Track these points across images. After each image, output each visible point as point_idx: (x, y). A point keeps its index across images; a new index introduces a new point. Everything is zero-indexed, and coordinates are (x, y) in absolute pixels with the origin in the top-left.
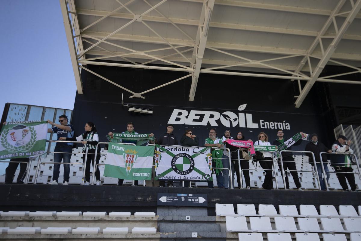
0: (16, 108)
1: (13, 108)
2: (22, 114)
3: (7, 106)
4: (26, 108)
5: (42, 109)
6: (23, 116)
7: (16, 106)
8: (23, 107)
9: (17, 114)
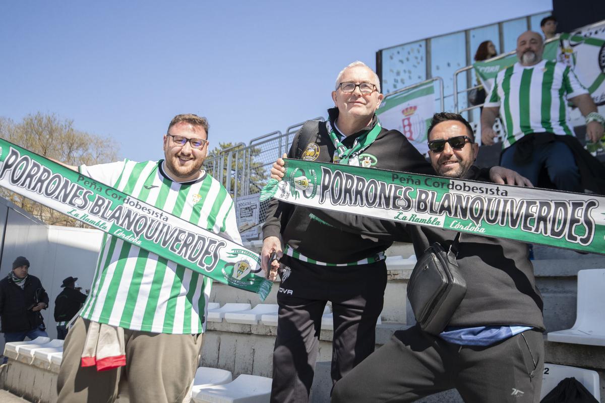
0: (398, 53)
1: (393, 54)
2: (416, 58)
3: (379, 55)
4: (420, 46)
5: (463, 35)
6: (419, 60)
7: (399, 49)
8: (416, 46)
9: (405, 61)
